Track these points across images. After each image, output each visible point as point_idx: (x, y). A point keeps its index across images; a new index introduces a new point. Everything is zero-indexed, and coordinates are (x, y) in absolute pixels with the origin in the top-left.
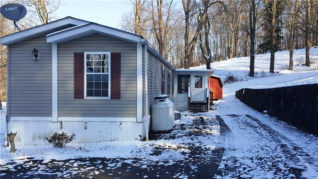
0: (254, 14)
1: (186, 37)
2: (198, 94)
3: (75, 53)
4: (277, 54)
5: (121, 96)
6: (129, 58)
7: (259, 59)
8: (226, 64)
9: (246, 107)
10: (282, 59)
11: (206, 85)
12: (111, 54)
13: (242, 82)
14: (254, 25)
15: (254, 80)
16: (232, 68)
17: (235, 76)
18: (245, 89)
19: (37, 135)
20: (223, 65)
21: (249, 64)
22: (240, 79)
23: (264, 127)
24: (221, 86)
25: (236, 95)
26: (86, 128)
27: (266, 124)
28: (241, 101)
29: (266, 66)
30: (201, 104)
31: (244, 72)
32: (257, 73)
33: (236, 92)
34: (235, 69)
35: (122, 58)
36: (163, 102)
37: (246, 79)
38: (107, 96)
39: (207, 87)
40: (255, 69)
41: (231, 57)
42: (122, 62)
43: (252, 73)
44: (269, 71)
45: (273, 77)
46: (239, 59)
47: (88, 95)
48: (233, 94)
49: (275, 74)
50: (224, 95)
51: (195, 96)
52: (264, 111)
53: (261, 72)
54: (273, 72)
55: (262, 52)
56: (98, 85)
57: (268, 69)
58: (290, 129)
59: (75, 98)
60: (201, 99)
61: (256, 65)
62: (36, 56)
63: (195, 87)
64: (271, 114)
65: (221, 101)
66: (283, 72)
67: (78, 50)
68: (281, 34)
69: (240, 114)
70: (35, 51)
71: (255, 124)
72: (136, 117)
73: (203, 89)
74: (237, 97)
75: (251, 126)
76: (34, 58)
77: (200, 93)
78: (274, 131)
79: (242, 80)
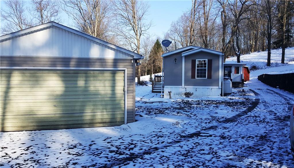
0: (270, 24)
1: (223, 40)
2: (236, 78)
3: (192, 60)
4: (287, 51)
5: (212, 77)
6: (216, 61)
7: (273, 54)
8: (250, 57)
9: (266, 85)
10: (290, 53)
11: (241, 72)
12: (208, 60)
13: (262, 70)
14: (271, 31)
15: (270, 69)
16: (254, 60)
17: (257, 65)
18: (265, 74)
19: (176, 93)
20: (248, 58)
21: (267, 57)
22: (260, 68)
23: (277, 93)
24: (249, 72)
25: (258, 78)
26: (196, 91)
27: (278, 92)
28: (262, 82)
29: (279, 59)
30: (239, 83)
31: (263, 63)
32: (272, 64)
33: (258, 76)
34: (256, 60)
35: (212, 62)
36: (228, 81)
37: (264, 68)
38: (206, 77)
39: (242, 73)
40: (271, 61)
41: (252, 51)
42: (212, 63)
43: (269, 64)
44: (281, 62)
45: (283, 66)
46: (259, 53)
47: (197, 77)
48: (256, 77)
49: (285, 64)
50: (250, 79)
51: (234, 79)
52: (277, 87)
53: (275, 63)
54: (284, 63)
55: (276, 48)
56: (201, 73)
57: (280, 61)
58: (290, 94)
59: (192, 78)
60: (238, 80)
61: (271, 58)
62: (176, 61)
63: (235, 73)
64: (281, 88)
65: (249, 82)
66: (290, 63)
67: (193, 59)
68: (291, 34)
69: (263, 89)
70: (176, 59)
71: (272, 92)
72: (219, 86)
73: (239, 74)
74: (259, 80)
75: (270, 93)
76: (175, 62)
77: (238, 77)
78: (282, 95)
79: (262, 68)
